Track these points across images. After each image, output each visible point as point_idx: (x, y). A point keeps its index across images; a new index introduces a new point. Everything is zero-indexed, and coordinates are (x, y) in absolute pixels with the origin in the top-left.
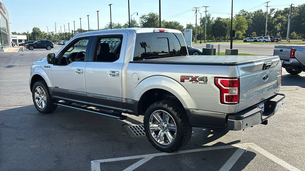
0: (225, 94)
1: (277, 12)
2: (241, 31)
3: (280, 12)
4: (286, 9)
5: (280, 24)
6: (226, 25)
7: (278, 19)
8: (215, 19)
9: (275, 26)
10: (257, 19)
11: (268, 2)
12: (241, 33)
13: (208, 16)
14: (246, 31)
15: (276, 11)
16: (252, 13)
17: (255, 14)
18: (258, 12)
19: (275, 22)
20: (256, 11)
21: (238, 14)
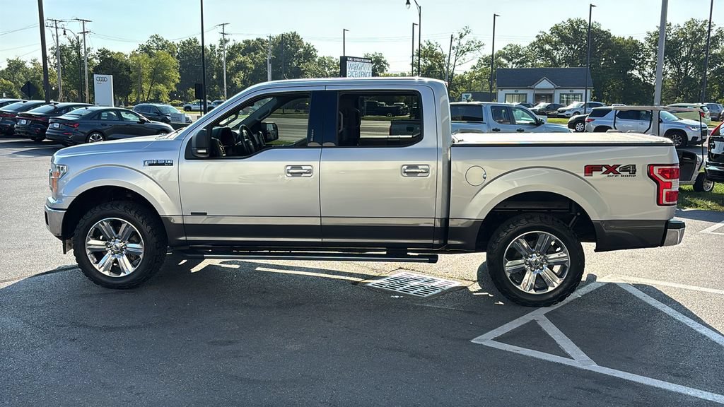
0: (665, 191)
1: (233, 47)
2: (165, 84)
3: (241, 48)
4: (247, 42)
5: (241, 74)
6: (128, 69)
7: (237, 62)
8: (94, 51)
9: (231, 78)
10: (189, 60)
11: (223, 25)
12: (166, 90)
13: (75, 43)
14: (176, 85)
15: (231, 44)
16: (175, 43)
17: (182, 48)
18: (190, 43)
19: (232, 68)
20: (184, 40)
21: (145, 44)
